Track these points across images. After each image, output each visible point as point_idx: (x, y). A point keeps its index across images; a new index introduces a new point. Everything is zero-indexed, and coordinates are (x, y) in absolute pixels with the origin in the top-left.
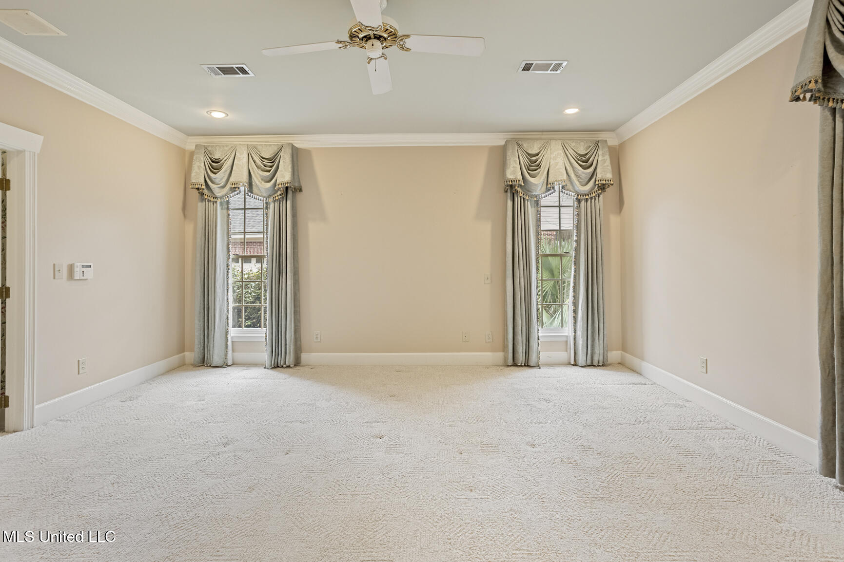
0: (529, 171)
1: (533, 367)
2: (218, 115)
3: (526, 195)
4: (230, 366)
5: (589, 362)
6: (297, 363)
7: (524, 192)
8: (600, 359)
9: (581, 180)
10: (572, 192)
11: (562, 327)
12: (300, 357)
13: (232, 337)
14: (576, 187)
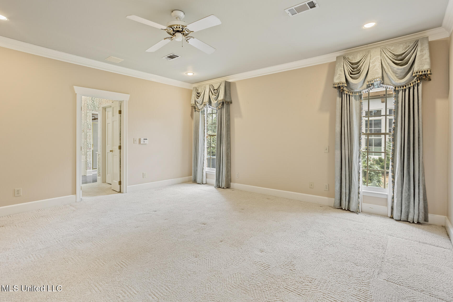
0: (351, 75)
1: (353, 212)
2: (190, 74)
3: (350, 93)
4: (204, 184)
5: (403, 217)
6: (228, 187)
7: (349, 90)
8: (414, 218)
9: (397, 75)
10: (390, 85)
11: (385, 188)
12: (230, 184)
13: (206, 171)
14: (393, 81)
